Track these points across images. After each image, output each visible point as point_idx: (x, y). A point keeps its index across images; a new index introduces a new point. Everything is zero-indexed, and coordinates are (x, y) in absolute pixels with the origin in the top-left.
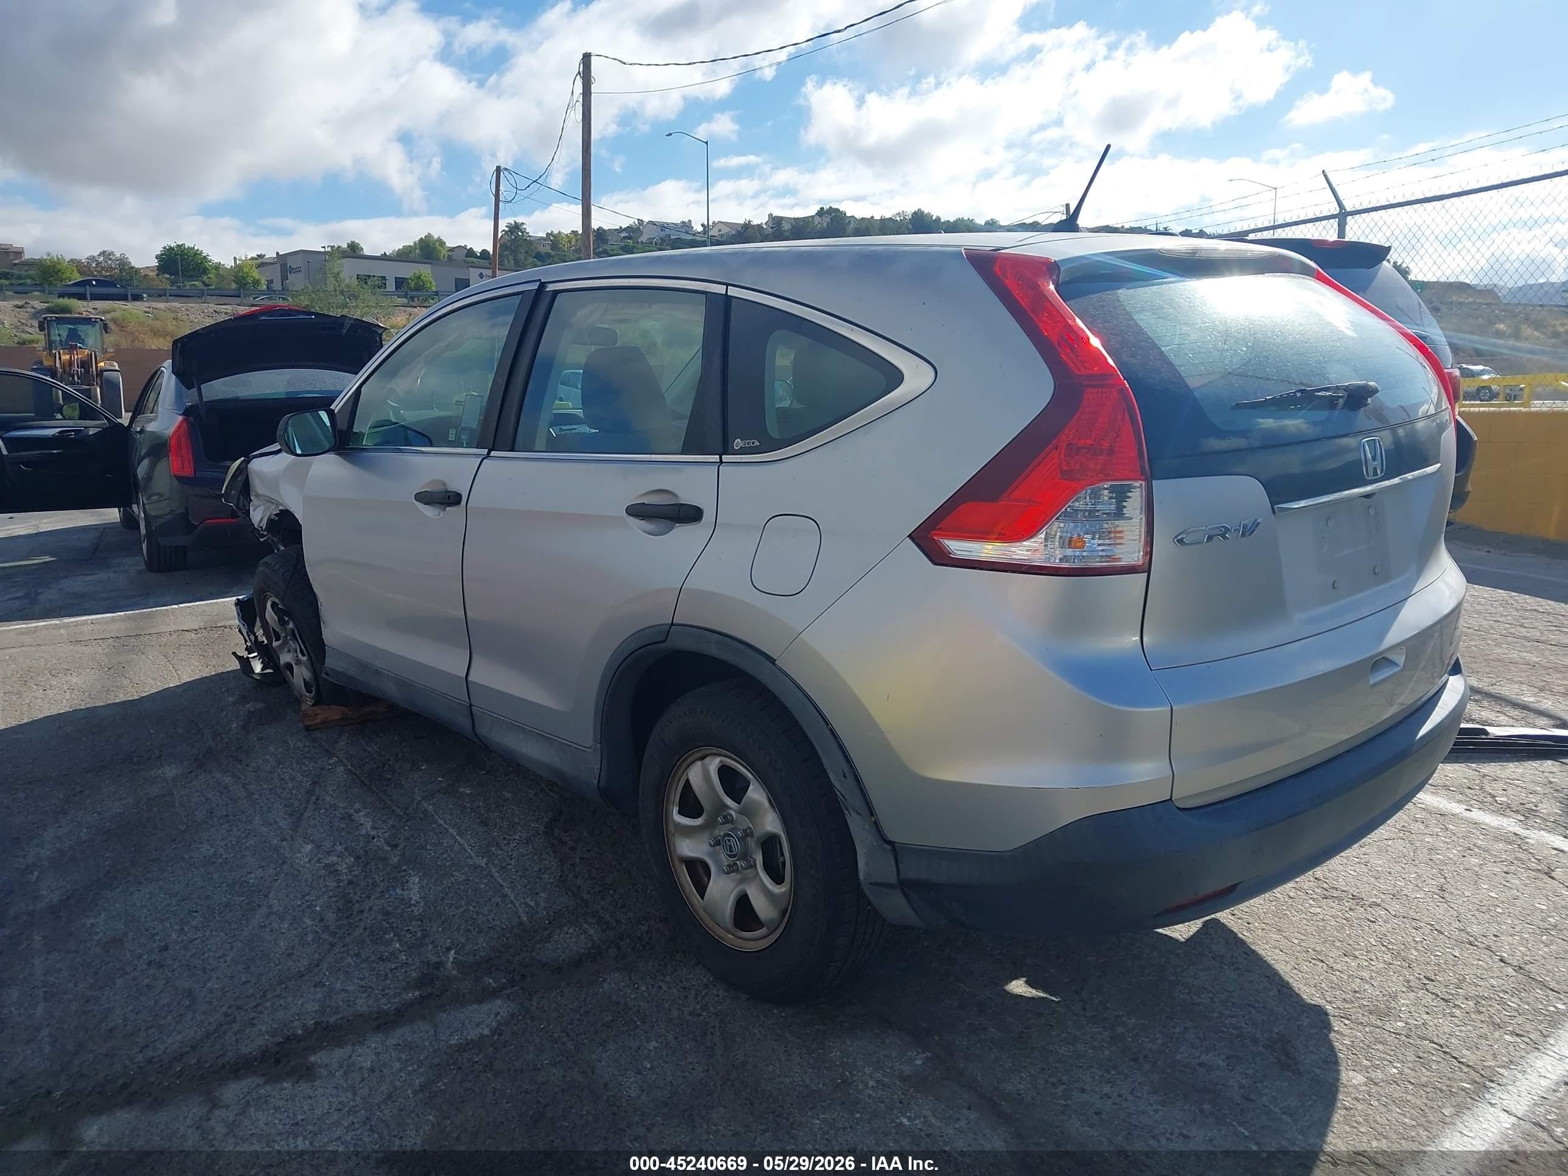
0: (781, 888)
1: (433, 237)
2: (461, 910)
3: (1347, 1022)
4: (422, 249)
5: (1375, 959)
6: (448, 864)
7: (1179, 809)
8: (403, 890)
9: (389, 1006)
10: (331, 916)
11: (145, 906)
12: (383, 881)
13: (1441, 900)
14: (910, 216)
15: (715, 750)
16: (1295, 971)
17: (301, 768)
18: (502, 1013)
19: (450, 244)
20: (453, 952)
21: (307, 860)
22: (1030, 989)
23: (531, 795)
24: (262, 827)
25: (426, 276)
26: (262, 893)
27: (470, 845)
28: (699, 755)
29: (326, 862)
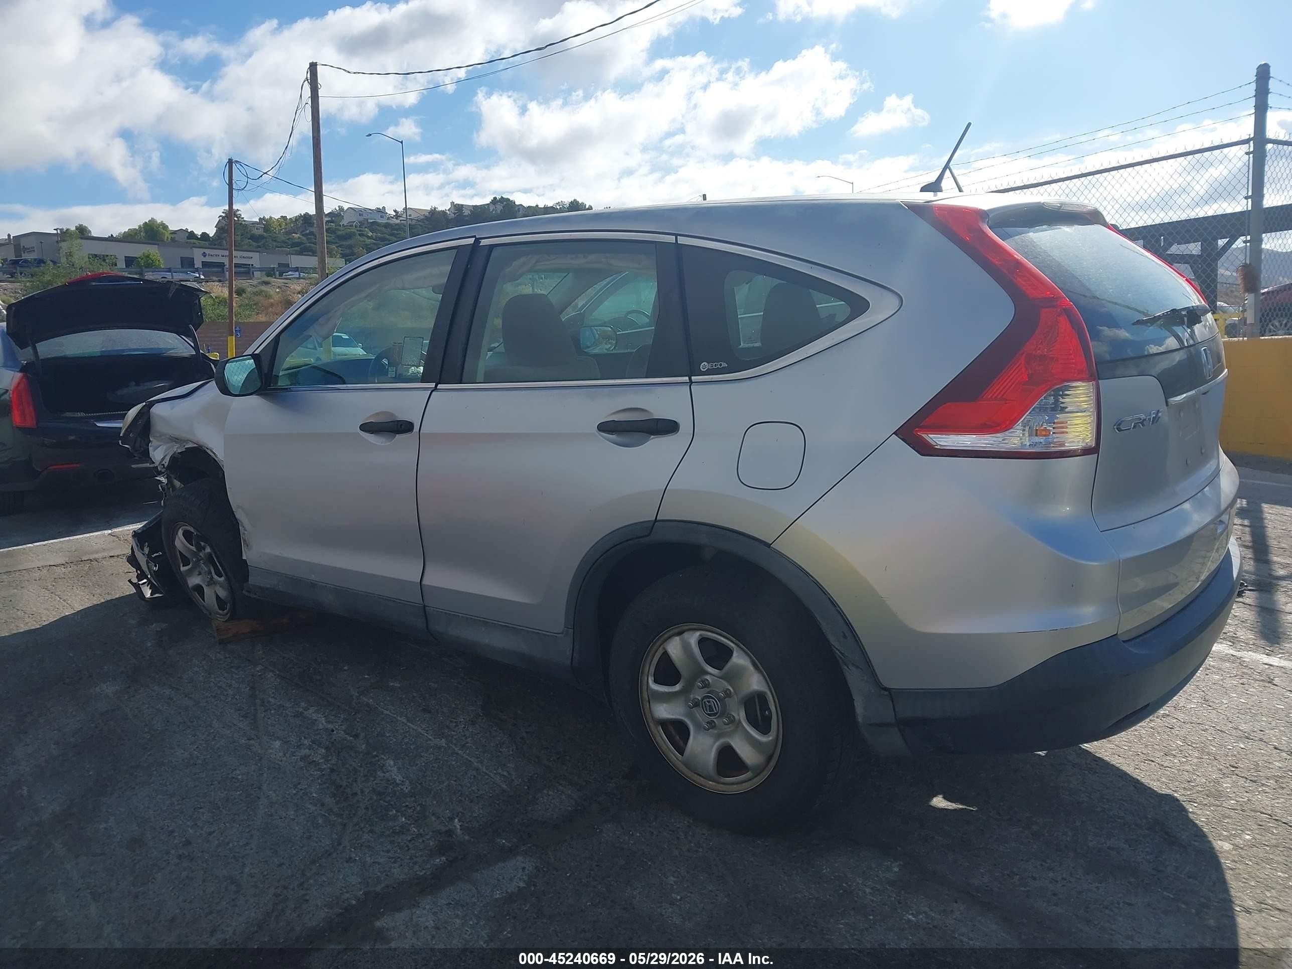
0: (768, 737)
1: (156, 222)
2: (445, 784)
3: (1196, 805)
4: (146, 232)
5: (1188, 756)
6: (412, 747)
7: (1124, 641)
8: (384, 772)
9: (424, 871)
10: (329, 801)
11: (148, 808)
12: (361, 766)
13: (1210, 708)
14: (568, 205)
15: (695, 626)
16: (1137, 770)
17: (232, 676)
18: (527, 867)
19: (172, 228)
20: (456, 820)
21: (281, 754)
22: (949, 803)
23: (456, 684)
24: (224, 729)
25: (154, 256)
26: (255, 786)
27: (423, 729)
28: (676, 631)
29: (300, 754)
